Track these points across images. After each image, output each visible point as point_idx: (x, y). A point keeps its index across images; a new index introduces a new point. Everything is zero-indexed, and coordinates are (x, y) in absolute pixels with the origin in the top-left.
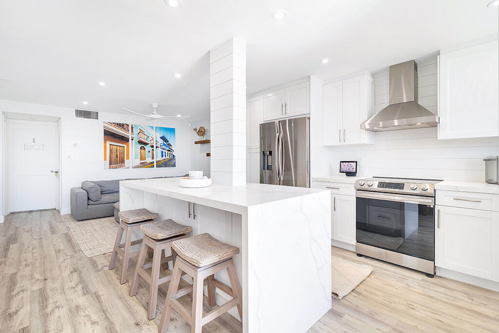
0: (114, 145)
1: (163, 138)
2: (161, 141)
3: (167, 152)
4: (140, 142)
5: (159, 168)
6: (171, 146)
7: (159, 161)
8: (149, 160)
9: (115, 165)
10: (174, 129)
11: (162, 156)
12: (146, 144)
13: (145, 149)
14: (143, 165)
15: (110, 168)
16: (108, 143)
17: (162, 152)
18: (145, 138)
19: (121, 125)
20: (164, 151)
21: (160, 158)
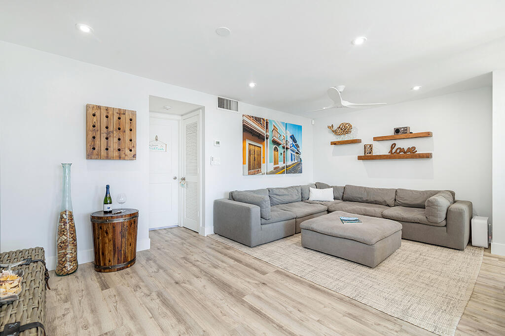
0: (253, 145)
1: (292, 137)
2: (290, 141)
3: (295, 154)
4: (274, 142)
5: (289, 174)
6: (299, 147)
7: (289, 166)
8: (281, 164)
9: (253, 170)
10: (301, 126)
11: (292, 160)
12: (279, 144)
13: (278, 150)
14: (277, 171)
15: (249, 174)
16: (248, 142)
17: (292, 154)
18: (278, 136)
19: (258, 120)
20: (293, 153)
21: (289, 163)
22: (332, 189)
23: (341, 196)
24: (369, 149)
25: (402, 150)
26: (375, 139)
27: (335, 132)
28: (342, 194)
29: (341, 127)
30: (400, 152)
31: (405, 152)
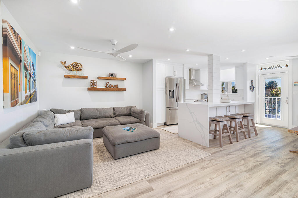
0: (13, 67)
1: (33, 65)
2: (32, 68)
3: (34, 83)
4: (25, 67)
6: (35, 75)
7: (32, 94)
8: (28, 93)
9: (14, 100)
10: (36, 55)
11: (33, 89)
12: (27, 70)
14: (26, 99)
15: (11, 106)
16: (10, 61)
19: (16, 34)
20: (33, 81)
21: (32, 91)
22: (73, 113)
23: (79, 117)
24: (93, 83)
25: (111, 86)
26: (99, 78)
27: (68, 68)
28: (79, 115)
29: (73, 64)
30: (111, 87)
31: (113, 87)
